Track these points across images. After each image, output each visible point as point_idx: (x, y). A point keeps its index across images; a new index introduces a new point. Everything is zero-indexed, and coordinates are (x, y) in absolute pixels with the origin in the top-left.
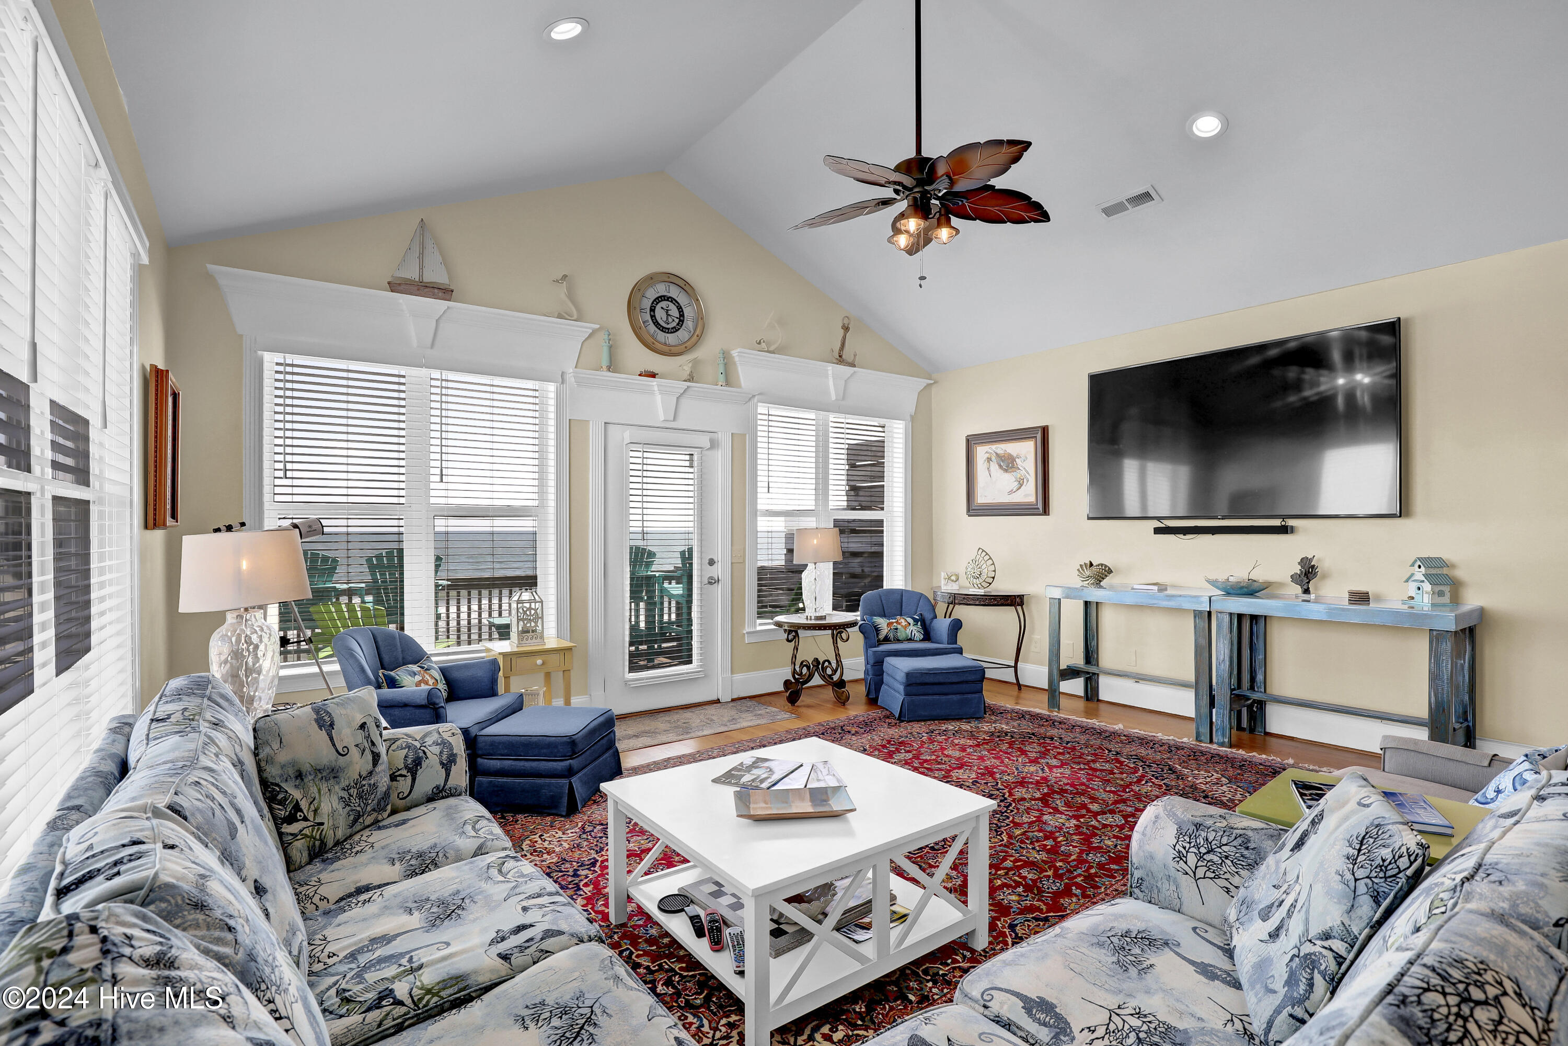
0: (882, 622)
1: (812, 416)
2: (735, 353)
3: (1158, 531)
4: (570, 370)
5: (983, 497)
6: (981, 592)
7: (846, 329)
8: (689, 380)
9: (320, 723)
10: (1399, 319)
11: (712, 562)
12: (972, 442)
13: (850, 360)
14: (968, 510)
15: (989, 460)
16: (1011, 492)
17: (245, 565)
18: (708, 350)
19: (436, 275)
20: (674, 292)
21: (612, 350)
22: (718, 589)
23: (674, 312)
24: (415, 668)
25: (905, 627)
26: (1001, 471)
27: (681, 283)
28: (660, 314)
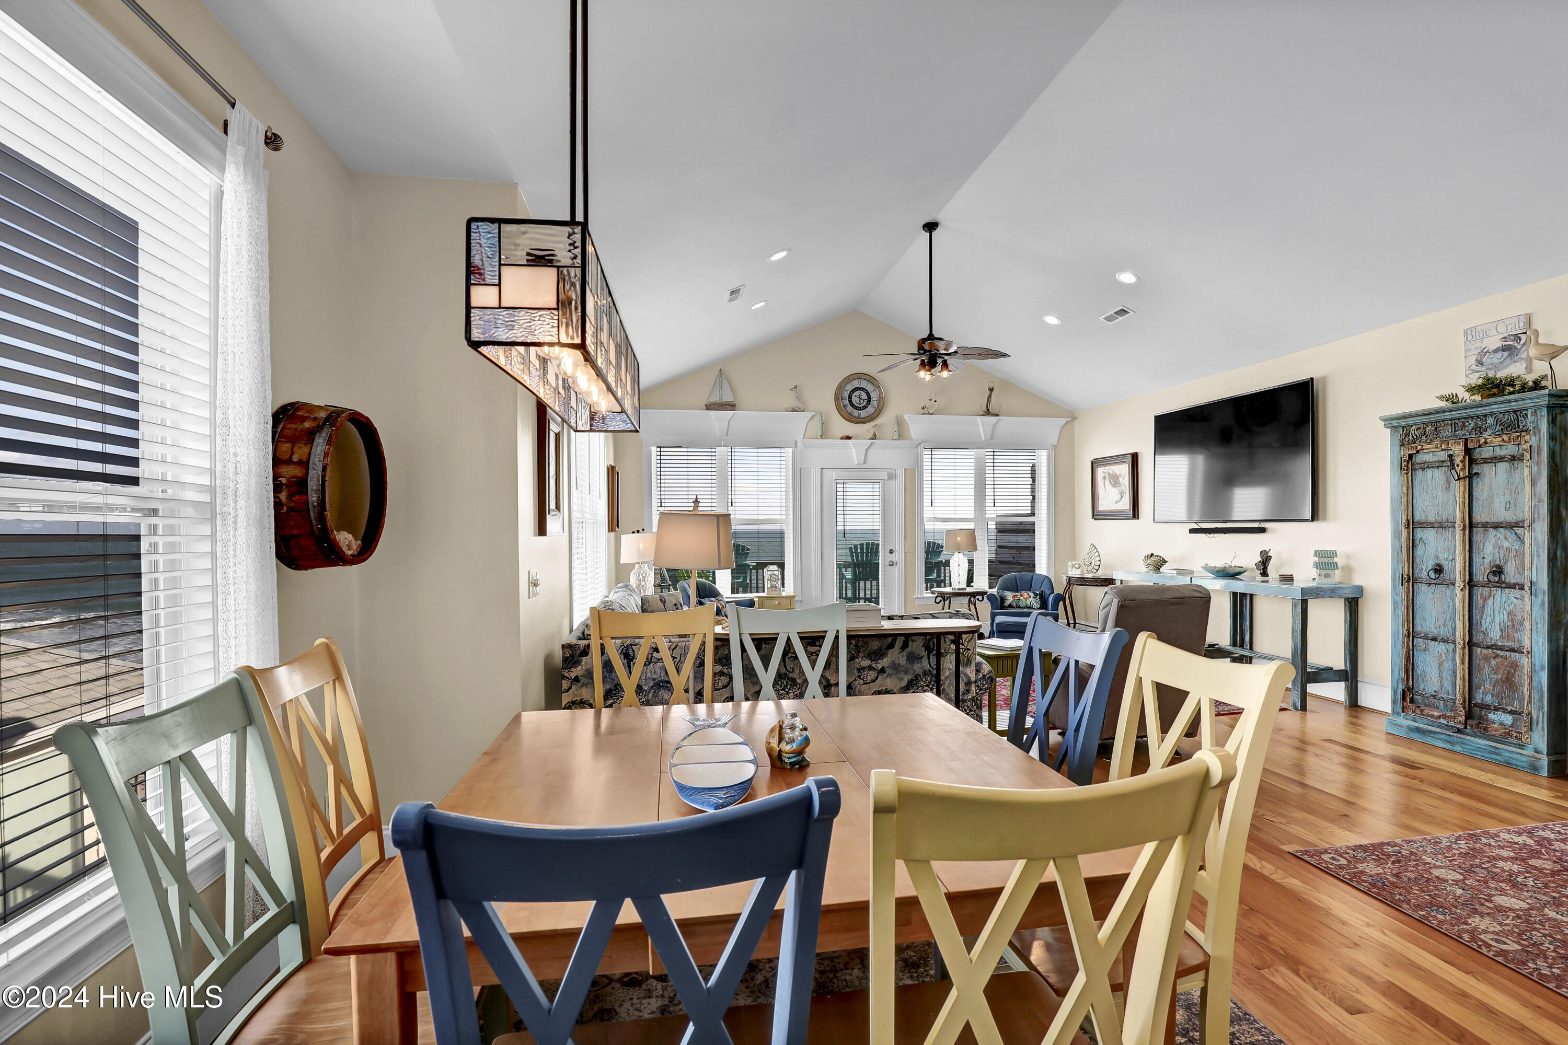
0: (1010, 596)
1: (973, 453)
2: (906, 417)
3: (1192, 531)
4: (800, 439)
5: (1102, 506)
6: (1090, 576)
7: (991, 390)
8: (873, 439)
9: (661, 600)
10: (1312, 379)
11: (891, 552)
12: (1095, 464)
13: (995, 412)
14: (1093, 516)
15: (1105, 477)
16: (1117, 502)
17: (641, 546)
18: (886, 419)
19: (728, 397)
20: (864, 384)
21: (824, 425)
22: (895, 569)
23: (864, 396)
24: (713, 599)
25: (1026, 599)
26: (1111, 486)
27: (868, 378)
28: (855, 400)
